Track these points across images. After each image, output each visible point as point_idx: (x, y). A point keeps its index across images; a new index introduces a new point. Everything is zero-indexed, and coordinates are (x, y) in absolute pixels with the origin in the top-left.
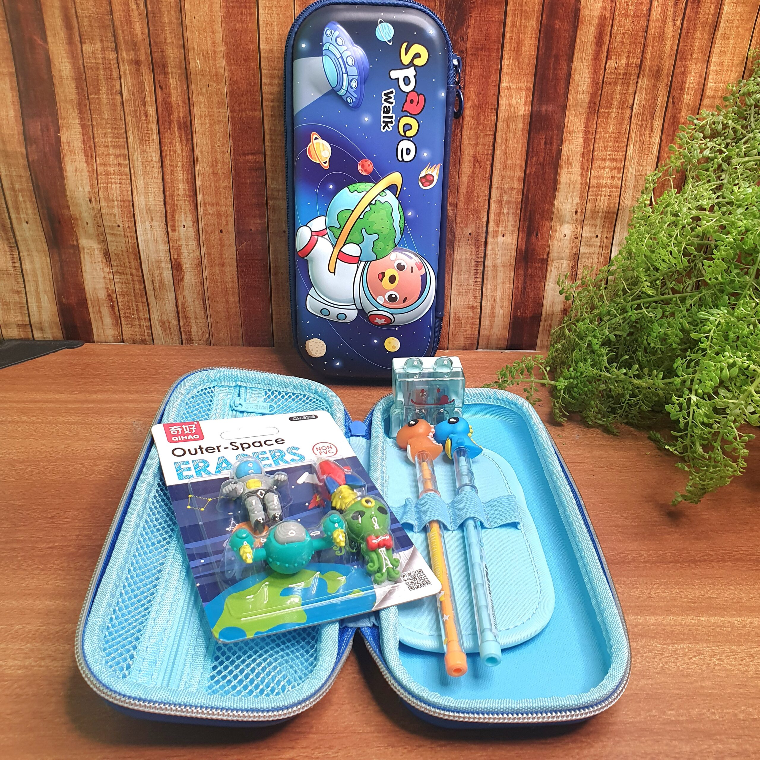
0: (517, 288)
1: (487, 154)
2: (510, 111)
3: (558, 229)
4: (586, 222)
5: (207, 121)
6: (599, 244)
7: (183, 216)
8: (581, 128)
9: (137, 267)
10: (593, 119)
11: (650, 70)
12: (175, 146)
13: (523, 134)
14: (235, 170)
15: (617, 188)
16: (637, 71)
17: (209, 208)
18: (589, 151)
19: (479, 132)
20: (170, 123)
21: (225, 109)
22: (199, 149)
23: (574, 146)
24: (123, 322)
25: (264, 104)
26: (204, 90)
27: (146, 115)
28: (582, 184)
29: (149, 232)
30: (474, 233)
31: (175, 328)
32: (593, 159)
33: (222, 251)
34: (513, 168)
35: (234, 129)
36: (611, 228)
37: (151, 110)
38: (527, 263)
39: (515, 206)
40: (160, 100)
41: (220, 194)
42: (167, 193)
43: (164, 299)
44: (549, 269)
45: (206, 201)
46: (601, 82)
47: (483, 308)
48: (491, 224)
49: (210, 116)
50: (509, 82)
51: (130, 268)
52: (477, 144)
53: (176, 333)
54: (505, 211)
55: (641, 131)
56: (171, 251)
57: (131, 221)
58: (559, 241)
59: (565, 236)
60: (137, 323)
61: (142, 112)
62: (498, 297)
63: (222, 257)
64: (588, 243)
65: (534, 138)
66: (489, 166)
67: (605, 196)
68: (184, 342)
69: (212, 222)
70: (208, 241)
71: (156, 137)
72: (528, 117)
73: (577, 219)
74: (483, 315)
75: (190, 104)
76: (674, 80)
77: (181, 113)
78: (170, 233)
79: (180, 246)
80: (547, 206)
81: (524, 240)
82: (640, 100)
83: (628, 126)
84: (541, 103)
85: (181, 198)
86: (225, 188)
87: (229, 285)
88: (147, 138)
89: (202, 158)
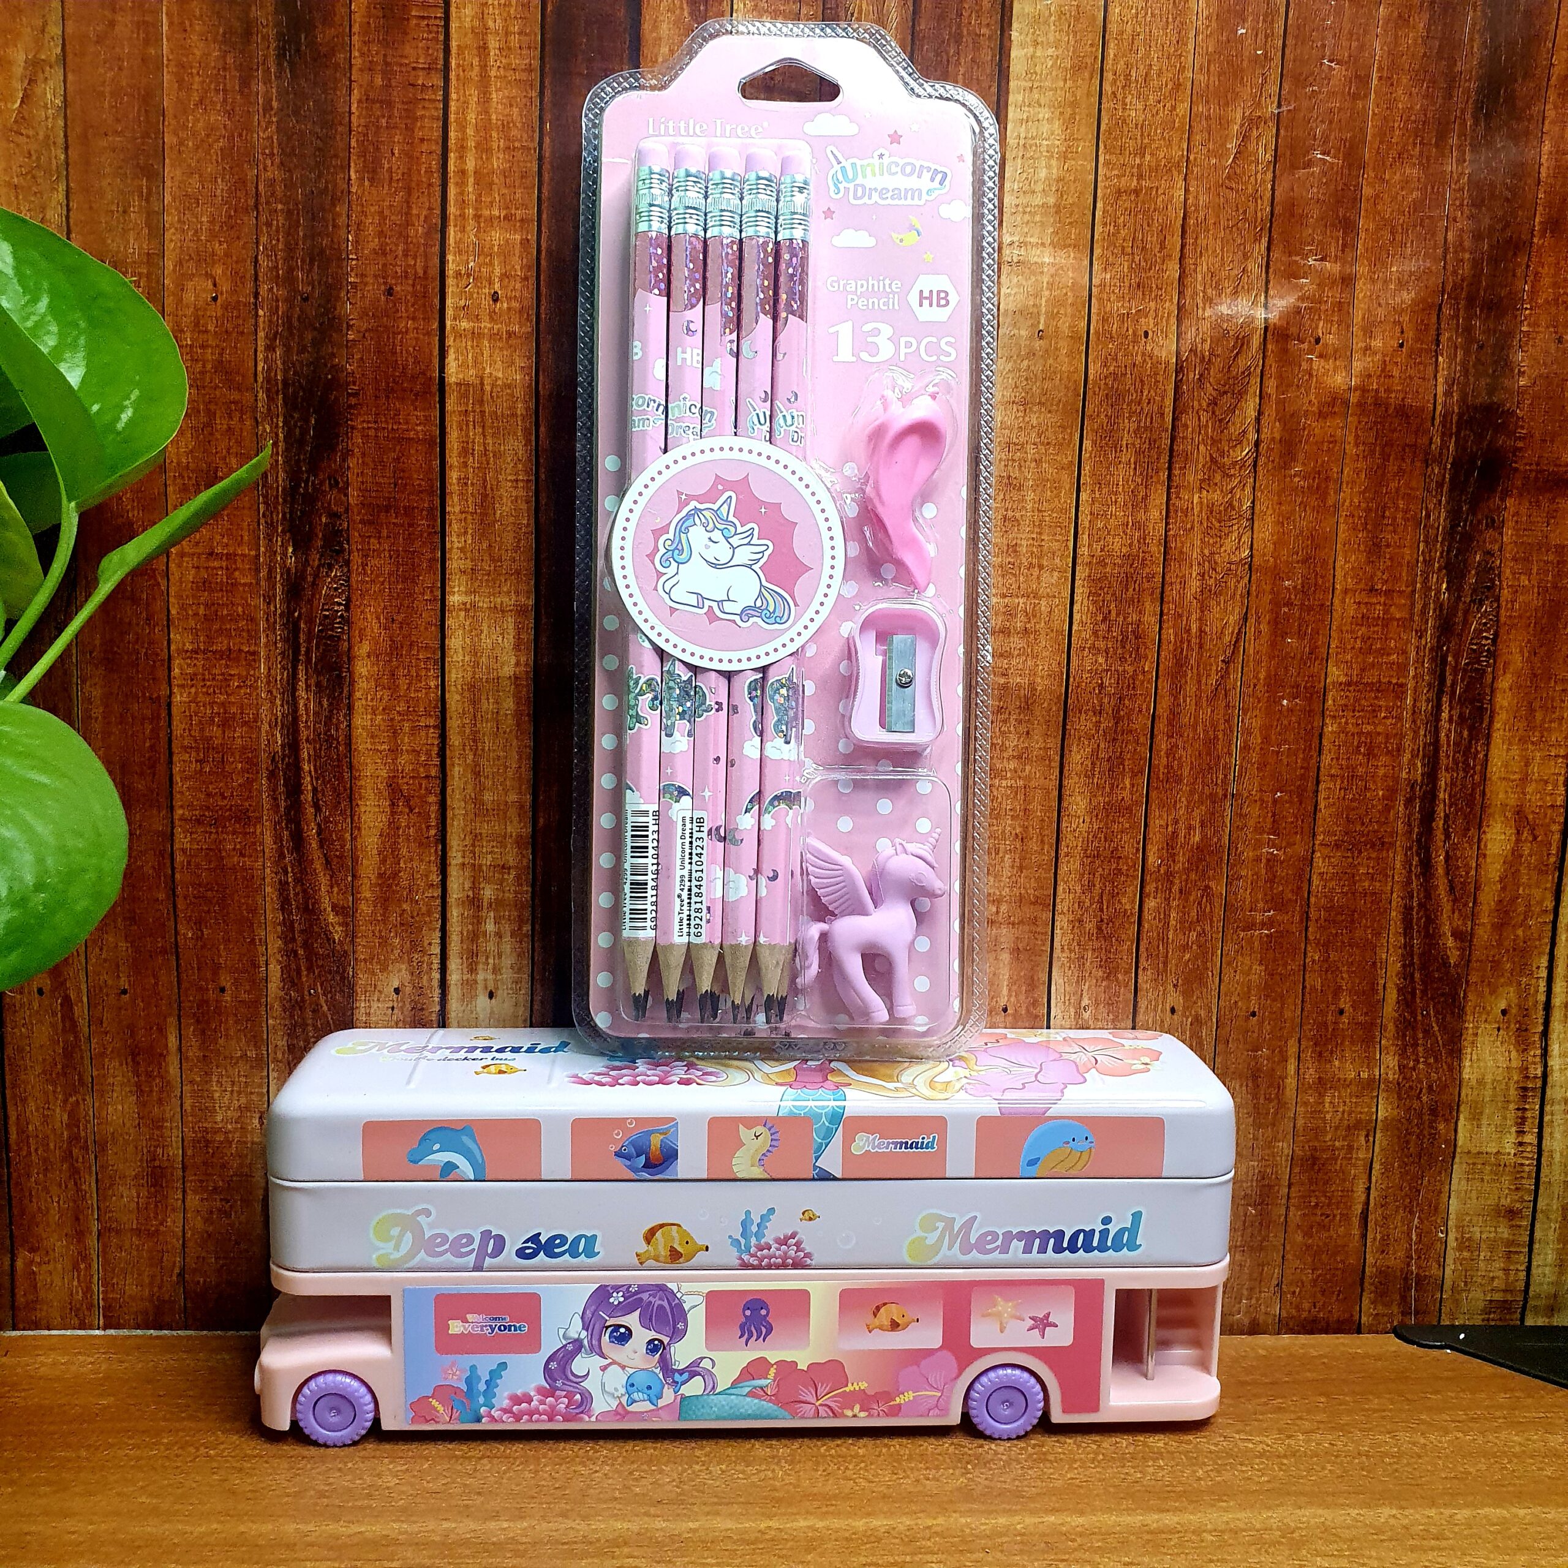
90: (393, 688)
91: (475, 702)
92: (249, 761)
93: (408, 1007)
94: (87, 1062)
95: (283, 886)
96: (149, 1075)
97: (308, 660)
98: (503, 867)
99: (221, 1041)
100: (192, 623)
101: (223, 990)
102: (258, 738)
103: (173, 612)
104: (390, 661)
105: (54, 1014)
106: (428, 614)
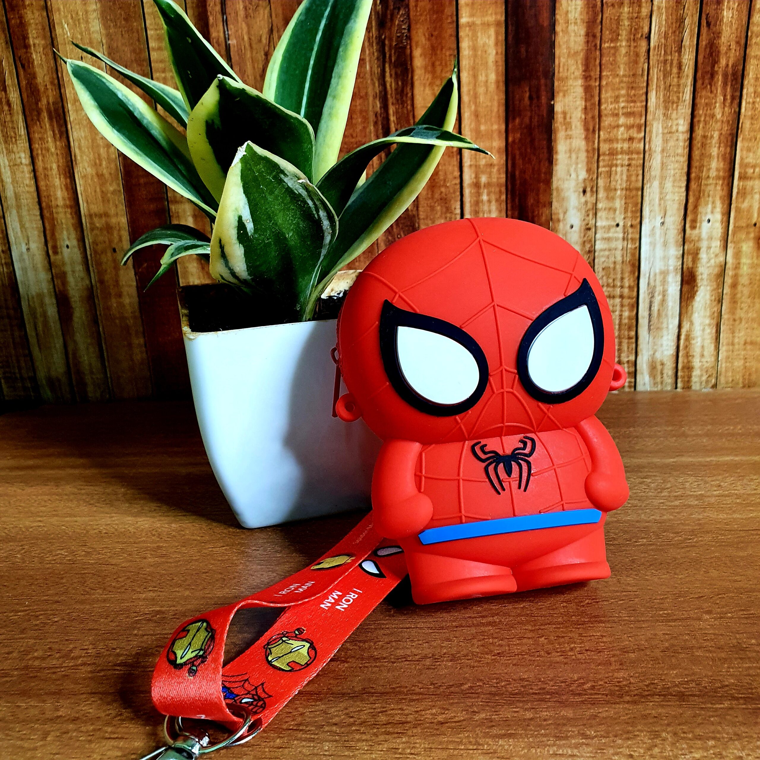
3: (561, 218)
4: (600, 205)
6: (621, 235)
7: (65, 232)
8: (579, 73)
10: (595, 59)
12: (47, 142)
13: (498, 87)
14: (124, 166)
15: (638, 153)
17: (96, 220)
18: (594, 104)
20: (39, 112)
22: (77, 144)
23: (571, 98)
27: (9, 104)
28: (587, 151)
29: (26, 257)
32: (600, 116)
33: (117, 275)
34: (489, 135)
36: (636, 212)
37: (14, 96)
39: (497, 190)
40: (24, 83)
41: (108, 201)
42: (44, 205)
43: (50, 348)
45: (92, 212)
50: (471, 16)
51: (7, 309)
54: (485, 197)
55: (665, 70)
56: (55, 280)
58: (565, 234)
59: (572, 227)
61: (4, 100)
63: (118, 285)
64: (606, 236)
65: (513, 92)
67: (622, 166)
69: (101, 238)
71: (22, 131)
73: (586, 203)
77: (51, 98)
78: (52, 258)
79: (64, 275)
80: (542, 186)
82: (659, 24)
83: (646, 65)
84: (518, 41)
85: (60, 210)
86: (114, 192)
87: (130, 322)
88: (12, 134)
89: (81, 156)
91: (475, 77)
97: (391, 61)
98: (491, 165)
102: (368, 104)
104: (431, 58)
106: (450, 30)
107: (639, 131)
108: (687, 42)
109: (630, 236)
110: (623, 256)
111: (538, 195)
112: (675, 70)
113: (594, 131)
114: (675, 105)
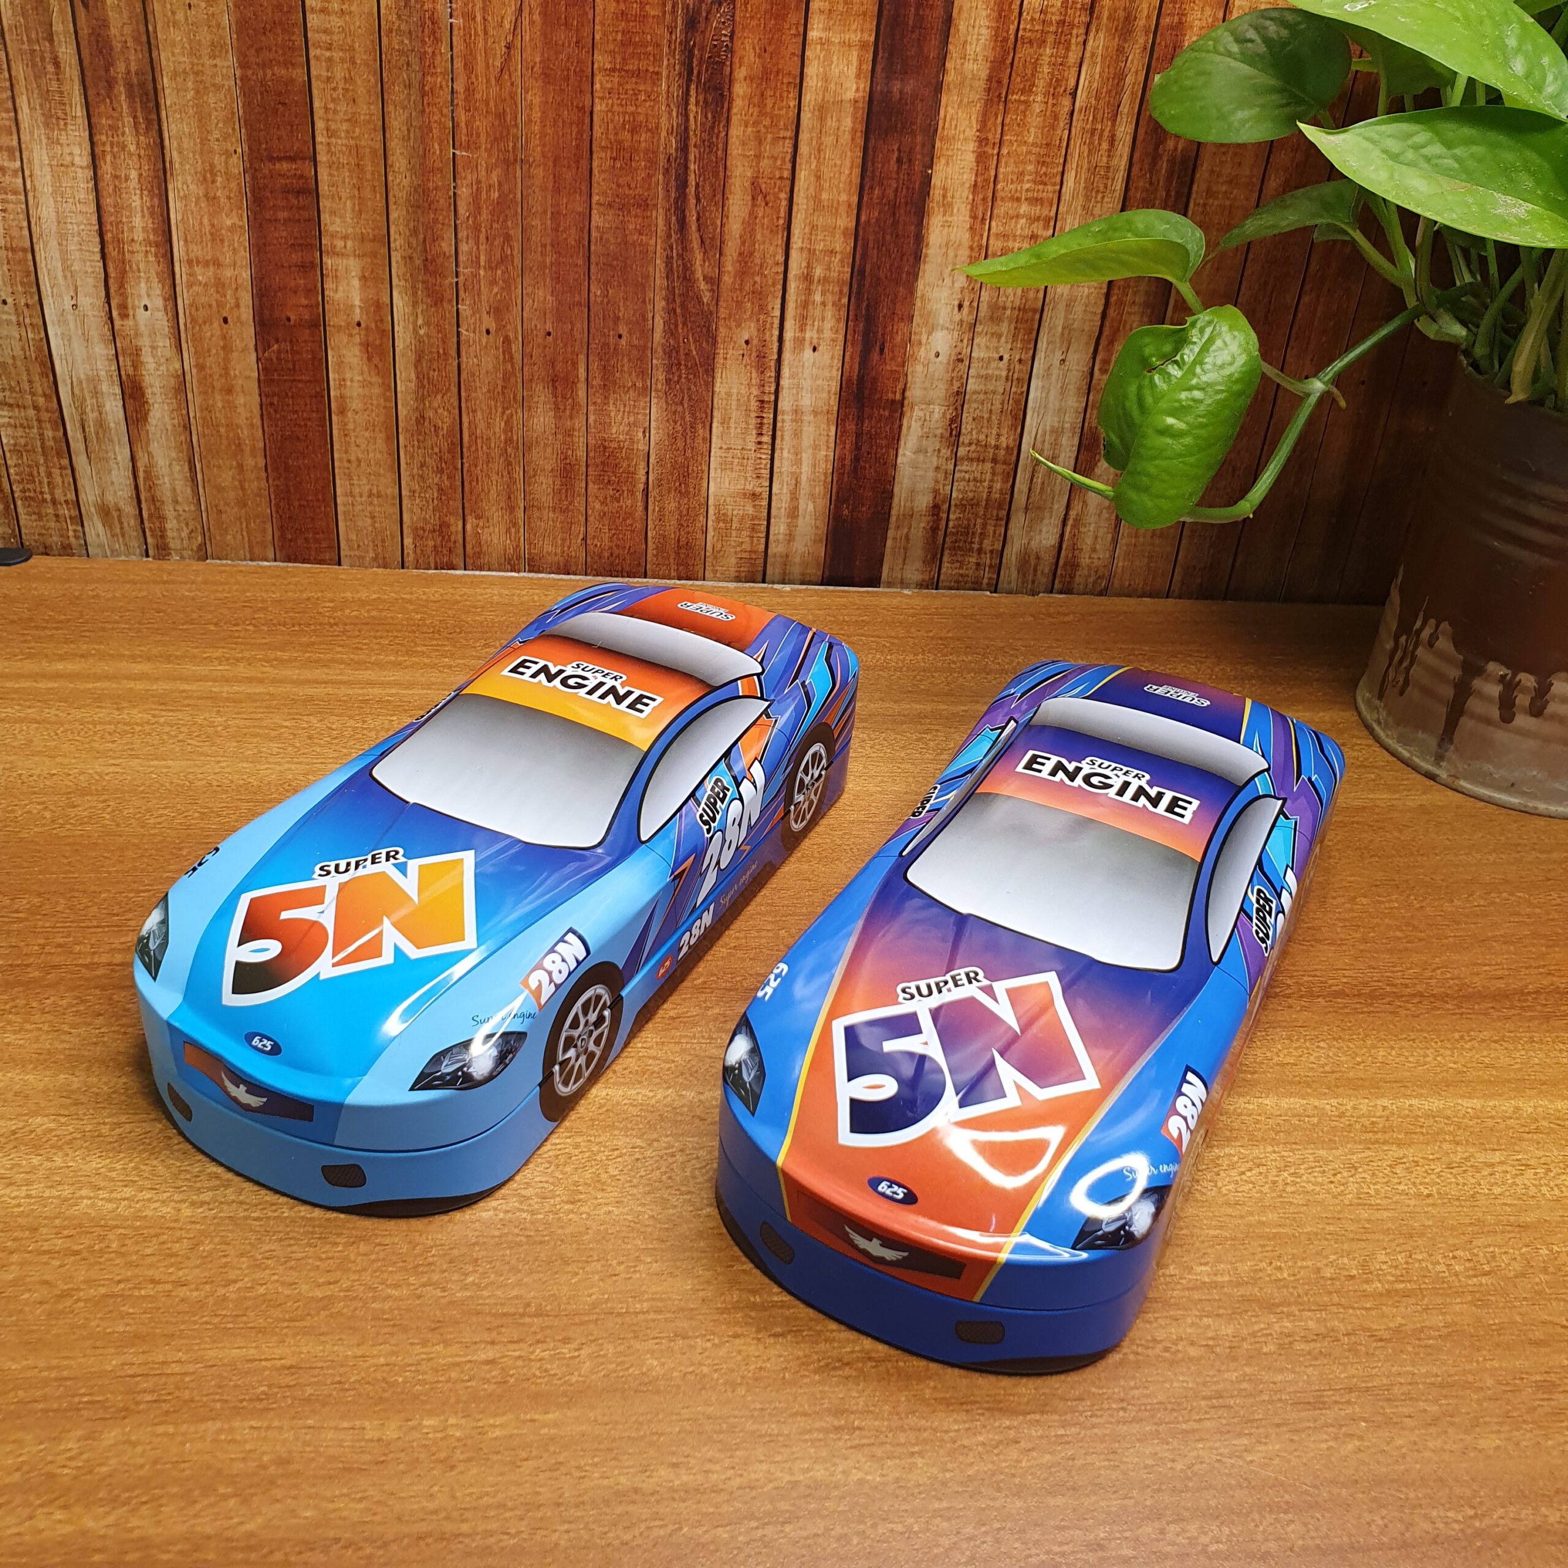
0: (842, 459)
1: (781, 178)
2: (826, 89)
3: (924, 341)
4: (979, 328)
5: (190, 85)
6: (1004, 374)
7: (143, 285)
8: (971, 132)
9: (48, 392)
10: (996, 115)
11: (1109, 18)
12: (123, 134)
13: (853, 139)
14: (253, 191)
16: (1085, 18)
17: (198, 270)
18: (987, 181)
19: (763, 130)
20: (110, 84)
21: (226, 59)
22: (175, 144)
23: (956, 168)
24: (20, 510)
25: (313, 53)
26: (180, 16)
27: (57, 64)
28: (971, 248)
29: (70, 318)
30: (755, 342)
31: (132, 522)
32: (994, 198)
33: (227, 360)
34: (833, 209)
35: (247, 105)
36: (1029, 342)
37: (67, 52)
38: (861, 408)
39: (837, 289)
40: (84, 32)
41: (222, 241)
42: (108, 237)
43: (107, 460)
44: (905, 422)
45: (192, 255)
46: (1012, 37)
47: (774, 498)
48: (789, 324)
49: (197, 73)
50: (825, 29)
51: (33, 394)
52: (758, 157)
53: (133, 533)
54: (818, 298)
55: (1091, 143)
56: (121, 359)
57: (32, 294)
58: (927, 365)
59: (937, 355)
60: (50, 511)
61: (48, 55)
62: (804, 478)
63: (227, 374)
64: (983, 372)
65: (875, 149)
66: (784, 203)
68: (151, 552)
69: (204, 300)
70: (197, 339)
71: (79, 111)
72: (863, 105)
73: (962, 320)
74: (773, 512)
75: (149, 44)
76: (1158, 40)
77: (133, 64)
78: (118, 322)
79: (137, 351)
80: (902, 291)
81: (857, 360)
82: (1090, 78)
83: (1066, 134)
84: (890, 75)
85: (136, 247)
86: (233, 228)
87: (245, 433)
88: (60, 114)
89: (181, 164)
90: (762, 105)
91: (822, 119)
92: (650, 160)
93: (754, 354)
94: (520, 385)
95: (669, 258)
96: (564, 397)
97: (699, 81)
98: (832, 252)
99: (618, 375)
100: (611, 46)
101: (620, 336)
102: (658, 142)
103: (597, 37)
104: (760, 84)
105: (497, 348)
106: (793, 46)
107: (1046, 227)
108: (1125, 109)
109: (1016, 376)
110: (1002, 403)
111: (894, 302)
112: (1105, 146)
113: (983, 219)
114: (1100, 196)
